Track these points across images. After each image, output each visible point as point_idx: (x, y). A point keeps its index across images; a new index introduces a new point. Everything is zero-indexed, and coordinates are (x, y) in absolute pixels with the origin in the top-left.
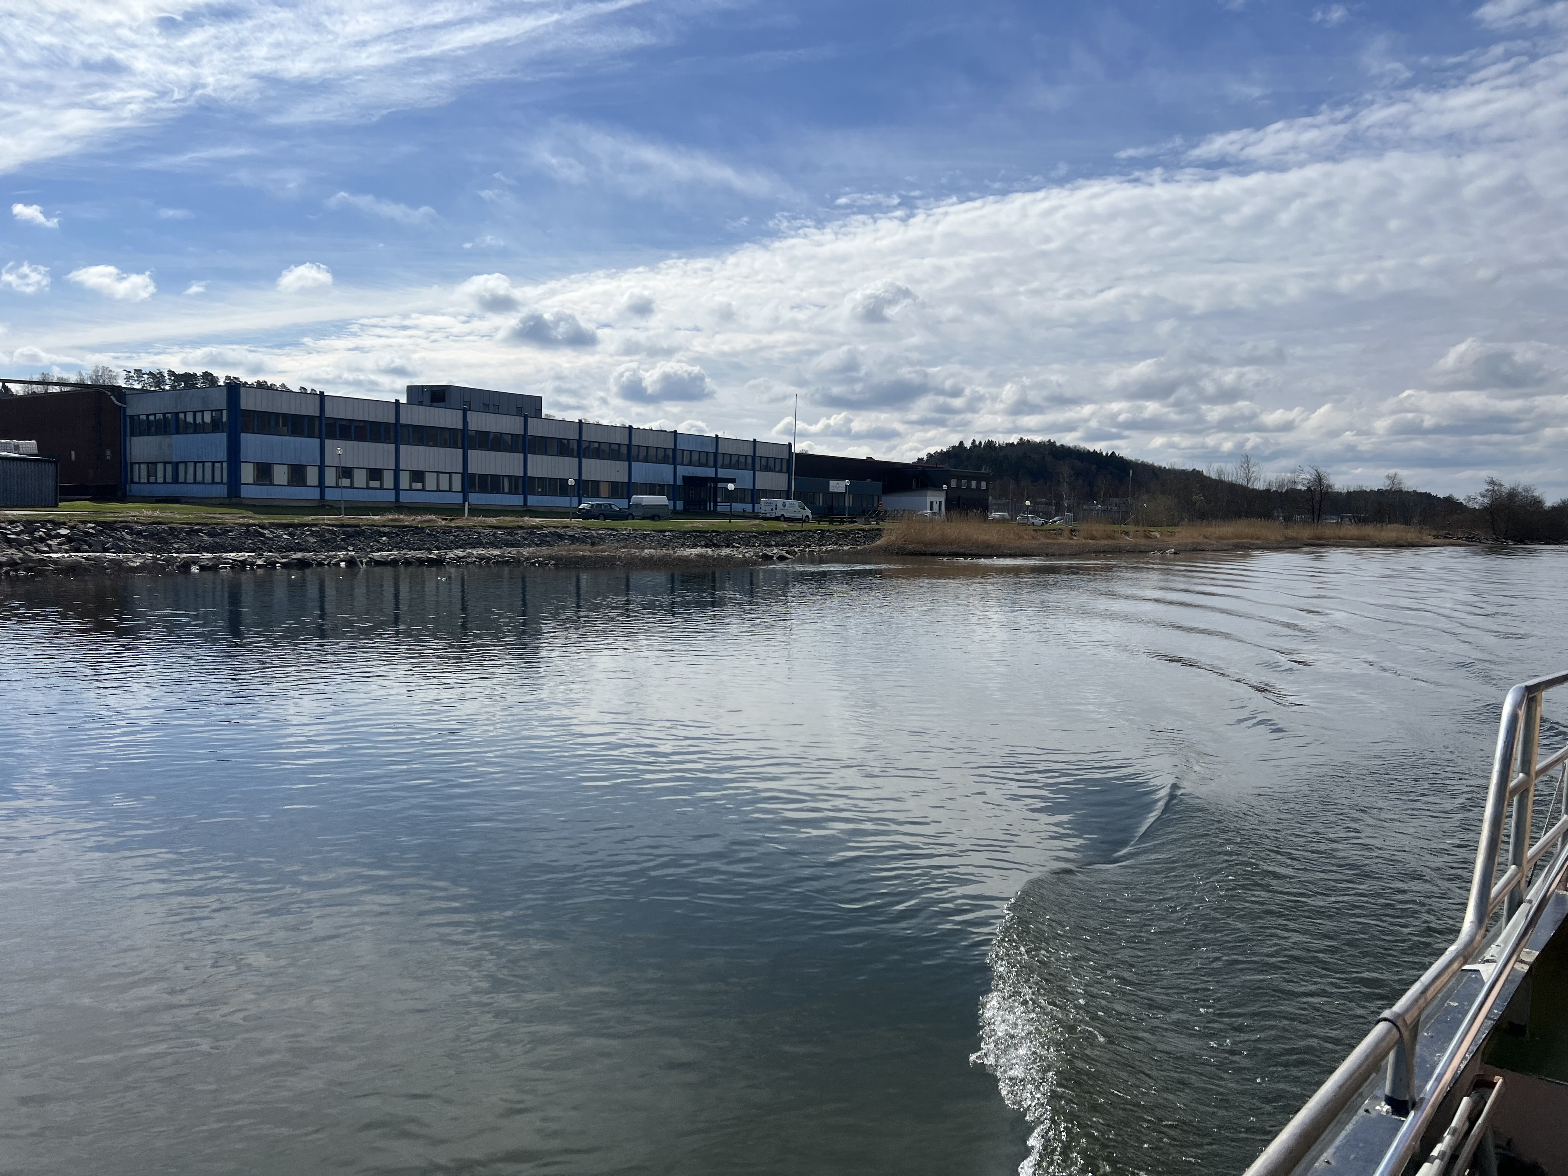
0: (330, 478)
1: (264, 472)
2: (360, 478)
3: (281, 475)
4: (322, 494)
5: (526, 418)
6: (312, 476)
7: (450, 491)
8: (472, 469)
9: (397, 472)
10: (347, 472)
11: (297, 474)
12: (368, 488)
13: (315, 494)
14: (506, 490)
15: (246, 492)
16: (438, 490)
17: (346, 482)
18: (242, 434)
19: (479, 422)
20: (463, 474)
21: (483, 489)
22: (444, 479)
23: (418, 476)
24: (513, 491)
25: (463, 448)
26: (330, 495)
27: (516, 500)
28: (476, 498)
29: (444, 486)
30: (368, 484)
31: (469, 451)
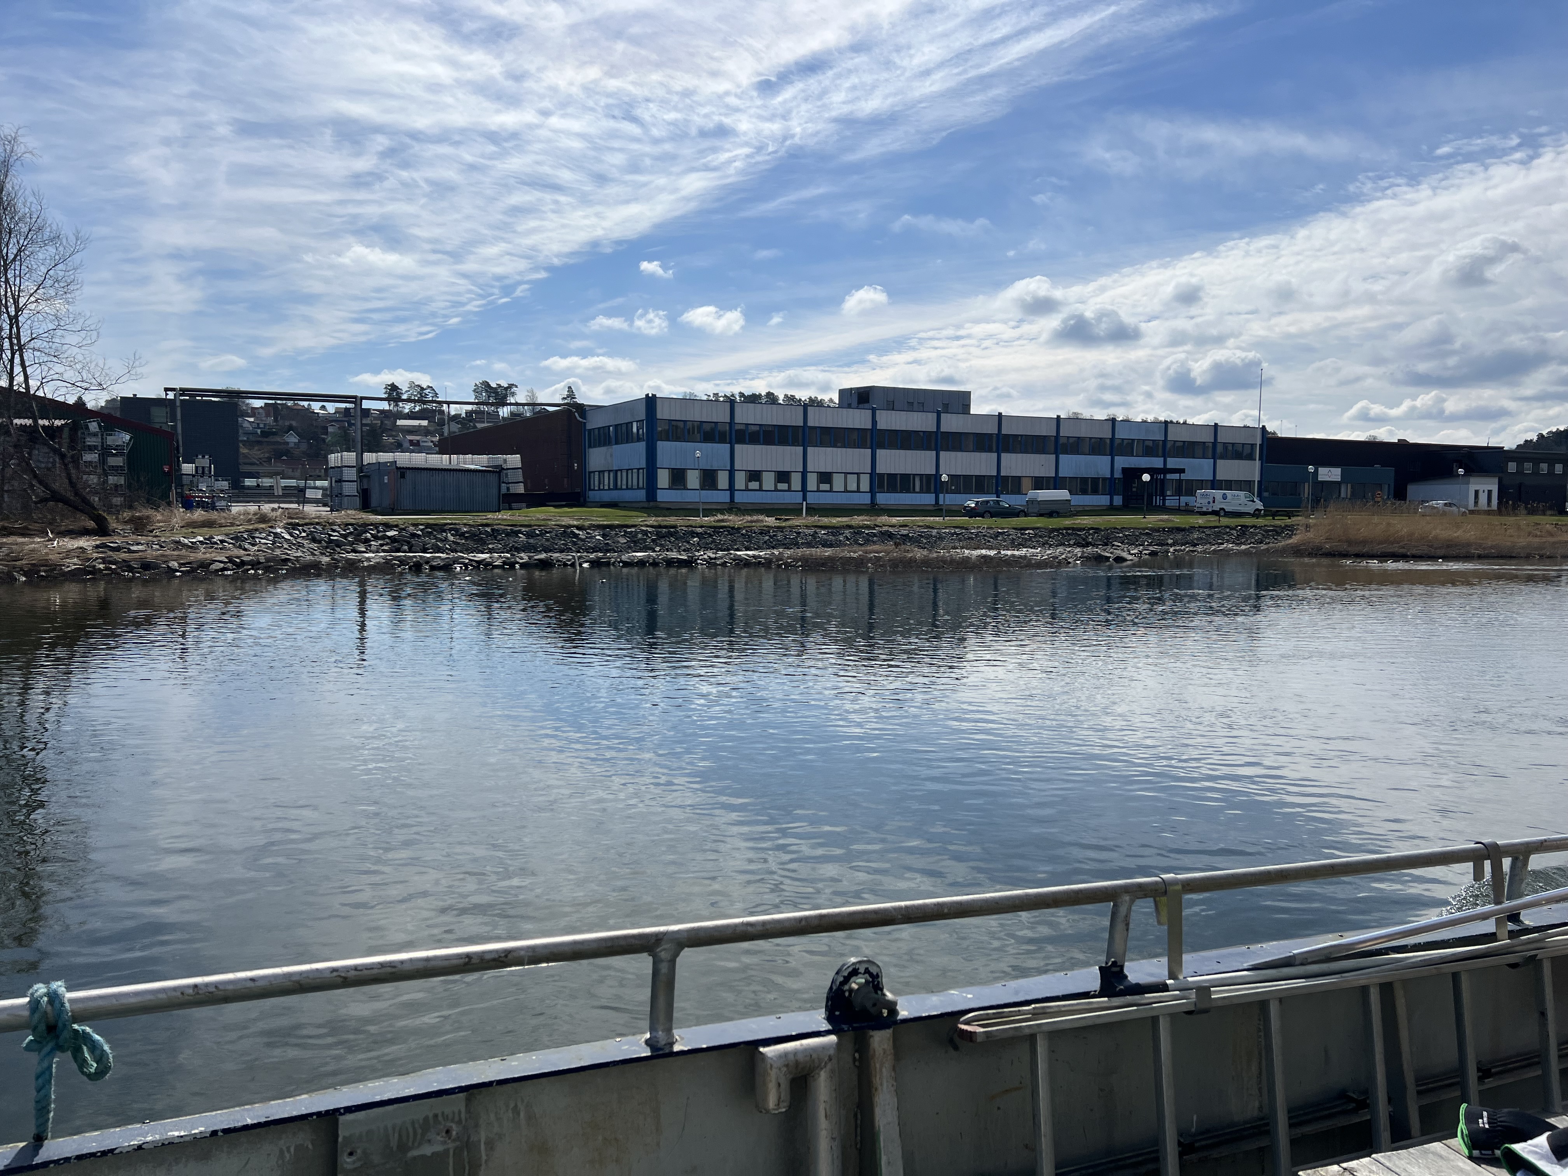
0: (740, 480)
1: (678, 478)
2: (769, 481)
3: (693, 479)
4: (732, 497)
5: (939, 414)
6: (723, 480)
7: (858, 491)
8: (880, 469)
9: (804, 474)
10: (755, 475)
11: (709, 479)
12: (776, 490)
13: (725, 497)
14: (917, 489)
15: (664, 496)
16: (846, 491)
17: (754, 485)
18: (659, 443)
19: (889, 421)
20: (871, 474)
21: (892, 489)
22: (852, 480)
23: (825, 477)
24: (923, 491)
25: (871, 448)
26: (739, 498)
27: (928, 499)
28: (883, 498)
29: (853, 486)
30: (776, 486)
31: (878, 451)
